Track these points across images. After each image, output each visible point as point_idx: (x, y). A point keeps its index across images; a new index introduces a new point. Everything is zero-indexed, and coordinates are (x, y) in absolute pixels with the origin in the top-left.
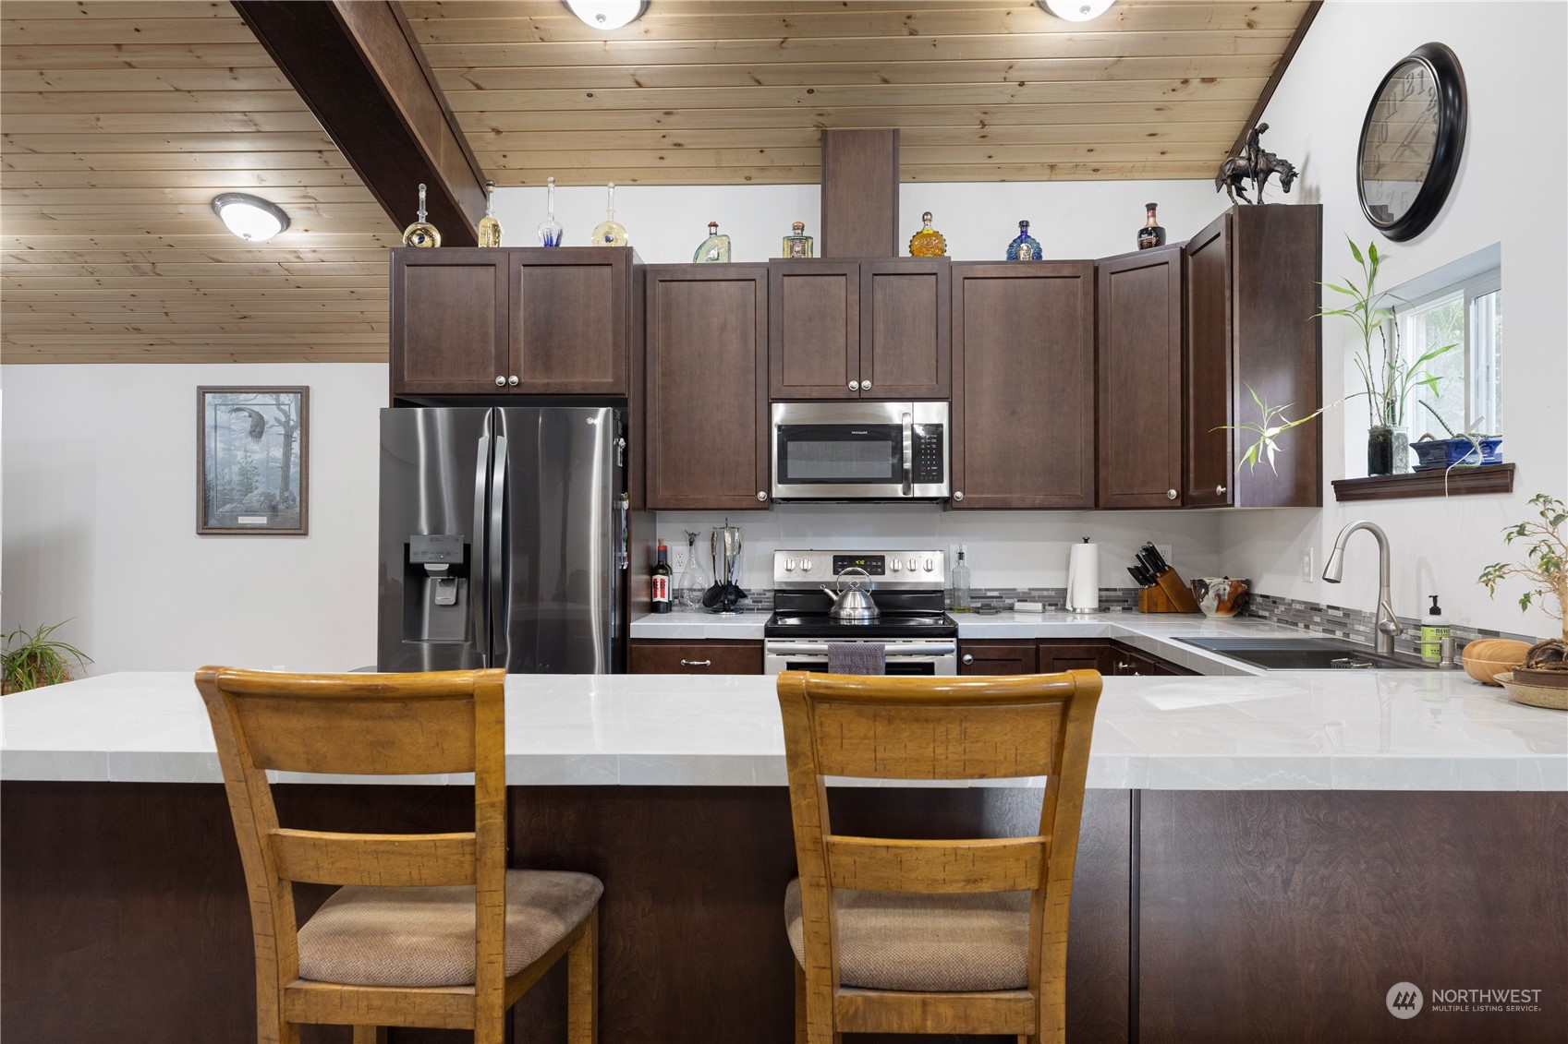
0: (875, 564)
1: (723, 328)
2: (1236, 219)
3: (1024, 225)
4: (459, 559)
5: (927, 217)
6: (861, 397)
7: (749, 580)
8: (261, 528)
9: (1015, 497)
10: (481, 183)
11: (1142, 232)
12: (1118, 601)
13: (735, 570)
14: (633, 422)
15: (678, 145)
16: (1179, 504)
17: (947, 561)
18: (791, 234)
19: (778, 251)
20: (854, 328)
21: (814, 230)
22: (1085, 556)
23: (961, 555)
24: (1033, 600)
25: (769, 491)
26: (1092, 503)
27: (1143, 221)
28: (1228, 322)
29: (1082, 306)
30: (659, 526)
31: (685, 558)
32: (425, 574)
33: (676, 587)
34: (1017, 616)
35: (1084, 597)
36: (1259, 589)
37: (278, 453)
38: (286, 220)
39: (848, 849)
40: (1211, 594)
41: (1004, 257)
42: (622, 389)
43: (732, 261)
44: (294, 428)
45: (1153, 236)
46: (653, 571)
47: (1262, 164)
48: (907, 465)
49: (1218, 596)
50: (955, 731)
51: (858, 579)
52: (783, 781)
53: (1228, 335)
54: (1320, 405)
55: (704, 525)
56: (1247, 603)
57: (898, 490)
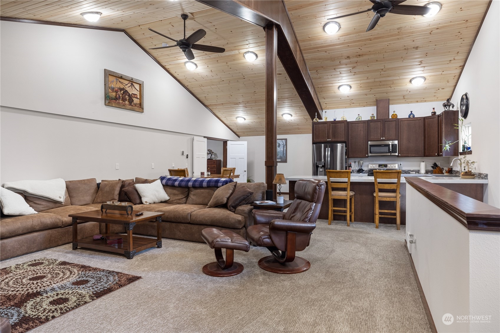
0: (386, 166)
1: (360, 130)
2: (444, 113)
3: (411, 112)
4: (323, 165)
5: (394, 112)
6: (383, 140)
7: (365, 168)
8: (280, 161)
9: (410, 155)
10: (322, 109)
11: (432, 113)
12: (430, 172)
13: (362, 167)
14: (347, 145)
15: (353, 103)
16: (437, 156)
17: (398, 165)
18: (371, 116)
19: (369, 118)
20: (382, 130)
21: (375, 115)
22: (423, 165)
23: (401, 164)
24: (414, 172)
25: (368, 155)
26: (423, 156)
27: (432, 111)
28: (442, 129)
29: (422, 125)
30: (350, 160)
31: (354, 165)
32: (319, 167)
33: (352, 169)
34: (411, 174)
35: (423, 171)
36: (453, 169)
37: (282, 149)
38: (292, 116)
39: (379, 185)
40: (444, 170)
41: (408, 117)
42: (346, 140)
43: (362, 120)
44: (285, 145)
45: (434, 113)
46: (349, 167)
47: (449, 104)
48: (391, 150)
49: (446, 170)
50: (389, 175)
51: (383, 168)
52: (374, 181)
53: (442, 131)
54: (458, 140)
55: (357, 160)
56: (452, 172)
57: (389, 154)
